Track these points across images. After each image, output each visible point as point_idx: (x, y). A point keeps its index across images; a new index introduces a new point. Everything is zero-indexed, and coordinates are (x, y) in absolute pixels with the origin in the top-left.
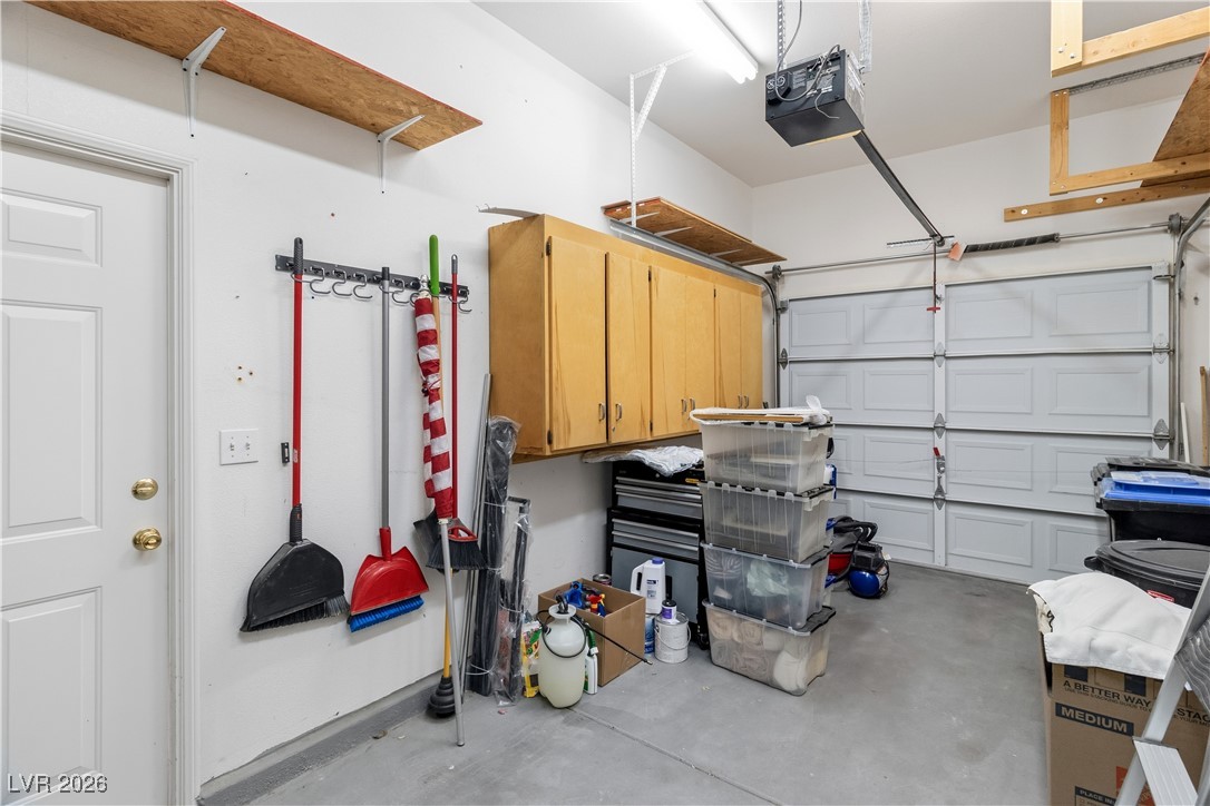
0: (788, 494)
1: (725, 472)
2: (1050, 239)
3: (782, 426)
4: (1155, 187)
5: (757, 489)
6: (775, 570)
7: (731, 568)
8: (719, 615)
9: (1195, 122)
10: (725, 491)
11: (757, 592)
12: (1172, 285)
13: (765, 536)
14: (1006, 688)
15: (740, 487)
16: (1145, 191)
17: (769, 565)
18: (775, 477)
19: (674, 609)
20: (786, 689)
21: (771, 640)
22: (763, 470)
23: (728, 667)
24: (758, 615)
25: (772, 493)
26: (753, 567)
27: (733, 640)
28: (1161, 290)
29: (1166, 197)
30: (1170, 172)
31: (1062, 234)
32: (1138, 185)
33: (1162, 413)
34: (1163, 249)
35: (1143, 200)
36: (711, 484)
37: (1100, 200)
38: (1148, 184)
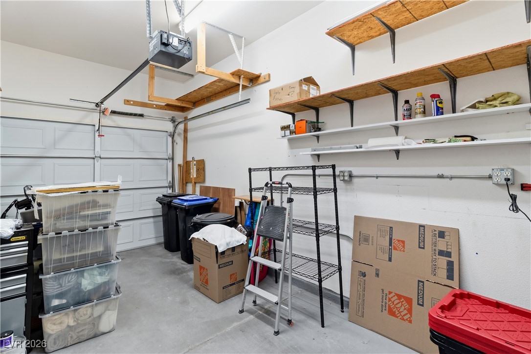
0: (110, 226)
1: (63, 224)
2: (141, 115)
3: (107, 191)
4: (169, 107)
5: (91, 229)
6: (100, 270)
7: (69, 282)
8: (56, 317)
9: (195, 94)
10: (65, 236)
11: (90, 287)
12: (173, 138)
13: (94, 255)
14: (168, 281)
15: (77, 230)
16: (166, 107)
17: (98, 269)
18: (102, 219)
19: (12, 335)
20: (106, 331)
21: (98, 310)
22: (94, 217)
23: (63, 346)
24: (89, 301)
25: (101, 228)
26: (86, 274)
27: (68, 326)
28: (170, 139)
29: (171, 110)
30: (179, 104)
31: (145, 114)
32: (164, 104)
33: (170, 179)
34: (170, 127)
35: (165, 110)
36: (52, 234)
37: (155, 106)
38: (168, 105)
